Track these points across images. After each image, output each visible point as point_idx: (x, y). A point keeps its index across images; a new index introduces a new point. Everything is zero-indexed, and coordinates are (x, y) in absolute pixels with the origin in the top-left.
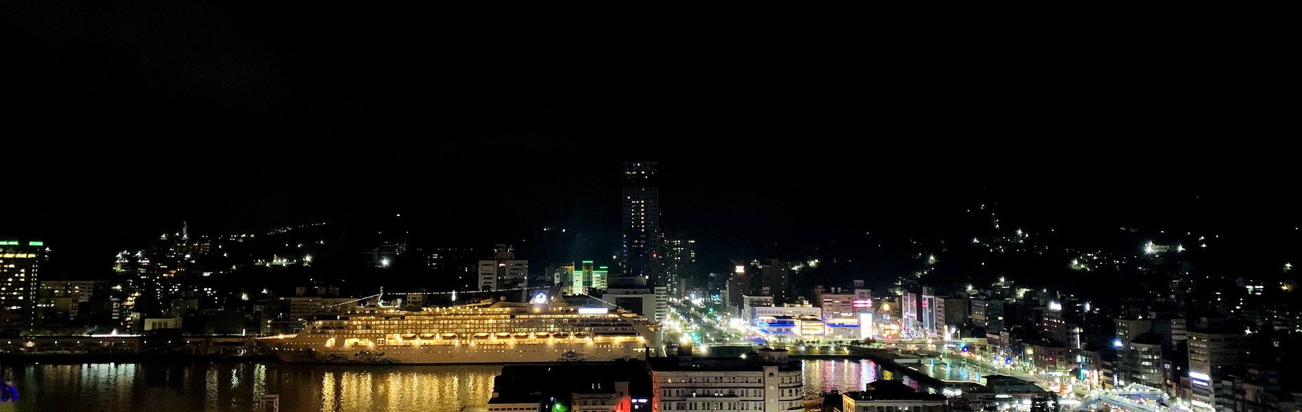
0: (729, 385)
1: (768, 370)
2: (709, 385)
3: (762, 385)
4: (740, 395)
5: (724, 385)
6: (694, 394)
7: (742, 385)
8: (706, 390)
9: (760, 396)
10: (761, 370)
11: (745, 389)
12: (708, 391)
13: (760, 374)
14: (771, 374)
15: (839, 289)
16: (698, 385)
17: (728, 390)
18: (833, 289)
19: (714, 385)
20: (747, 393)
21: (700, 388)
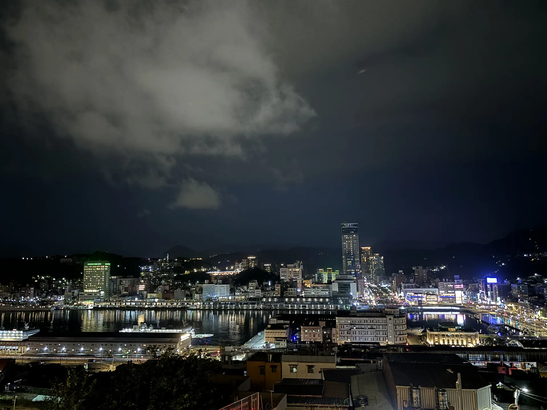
0: (370, 324)
1: (389, 317)
2: (361, 323)
3: (386, 324)
4: (376, 328)
5: (368, 324)
6: (355, 328)
7: (376, 324)
8: (360, 326)
9: (385, 329)
10: (385, 317)
11: (378, 326)
12: (361, 327)
13: (385, 319)
14: (390, 319)
15: (447, 280)
16: (356, 323)
17: (370, 326)
18: (444, 280)
19: (363, 324)
20: (379, 327)
21: (357, 325)
